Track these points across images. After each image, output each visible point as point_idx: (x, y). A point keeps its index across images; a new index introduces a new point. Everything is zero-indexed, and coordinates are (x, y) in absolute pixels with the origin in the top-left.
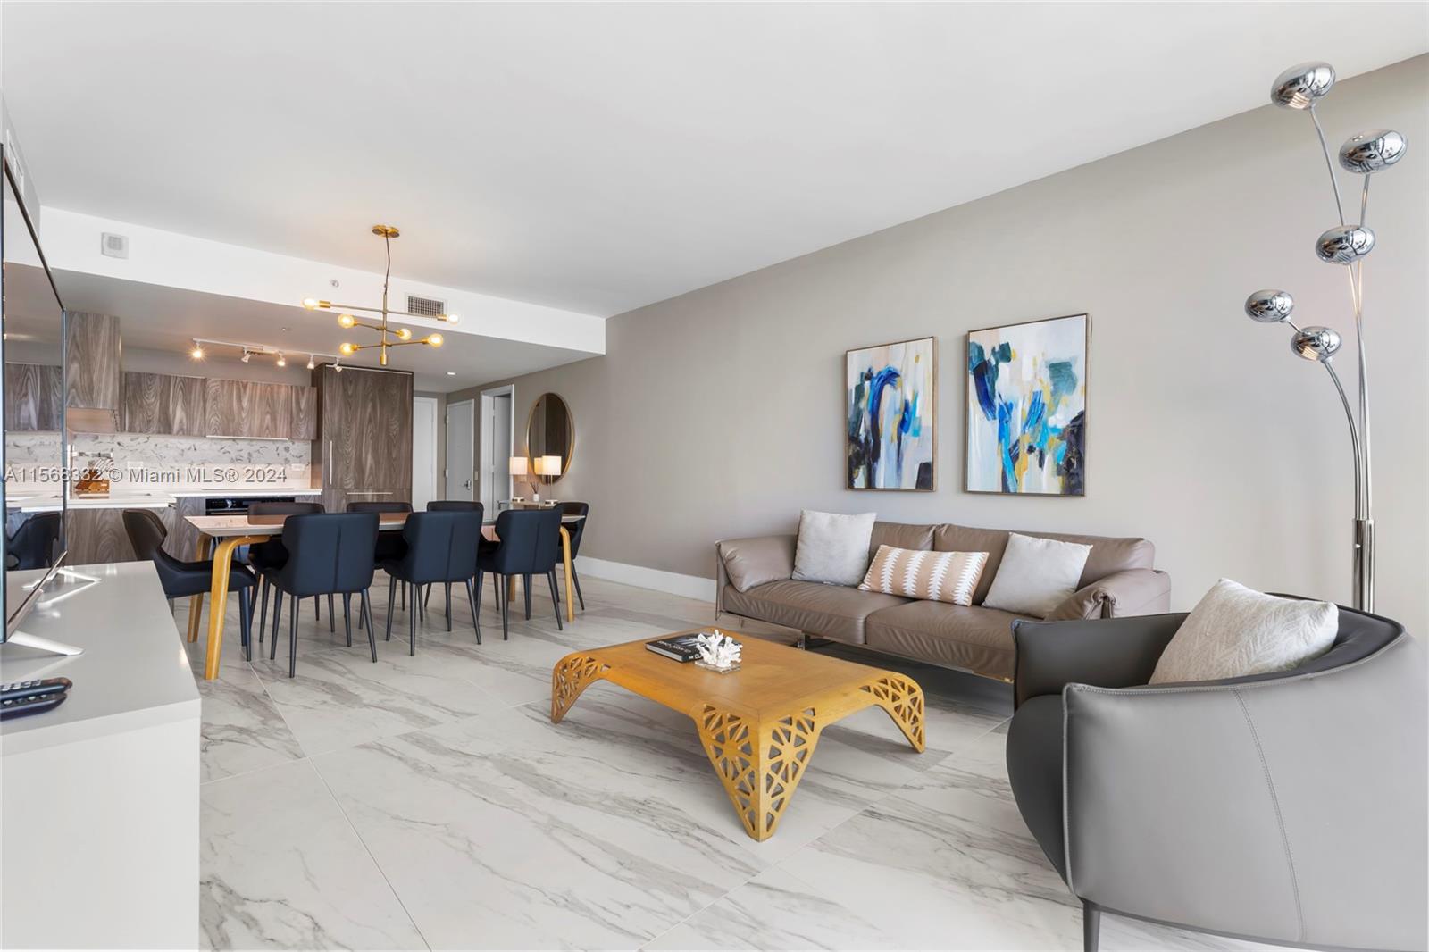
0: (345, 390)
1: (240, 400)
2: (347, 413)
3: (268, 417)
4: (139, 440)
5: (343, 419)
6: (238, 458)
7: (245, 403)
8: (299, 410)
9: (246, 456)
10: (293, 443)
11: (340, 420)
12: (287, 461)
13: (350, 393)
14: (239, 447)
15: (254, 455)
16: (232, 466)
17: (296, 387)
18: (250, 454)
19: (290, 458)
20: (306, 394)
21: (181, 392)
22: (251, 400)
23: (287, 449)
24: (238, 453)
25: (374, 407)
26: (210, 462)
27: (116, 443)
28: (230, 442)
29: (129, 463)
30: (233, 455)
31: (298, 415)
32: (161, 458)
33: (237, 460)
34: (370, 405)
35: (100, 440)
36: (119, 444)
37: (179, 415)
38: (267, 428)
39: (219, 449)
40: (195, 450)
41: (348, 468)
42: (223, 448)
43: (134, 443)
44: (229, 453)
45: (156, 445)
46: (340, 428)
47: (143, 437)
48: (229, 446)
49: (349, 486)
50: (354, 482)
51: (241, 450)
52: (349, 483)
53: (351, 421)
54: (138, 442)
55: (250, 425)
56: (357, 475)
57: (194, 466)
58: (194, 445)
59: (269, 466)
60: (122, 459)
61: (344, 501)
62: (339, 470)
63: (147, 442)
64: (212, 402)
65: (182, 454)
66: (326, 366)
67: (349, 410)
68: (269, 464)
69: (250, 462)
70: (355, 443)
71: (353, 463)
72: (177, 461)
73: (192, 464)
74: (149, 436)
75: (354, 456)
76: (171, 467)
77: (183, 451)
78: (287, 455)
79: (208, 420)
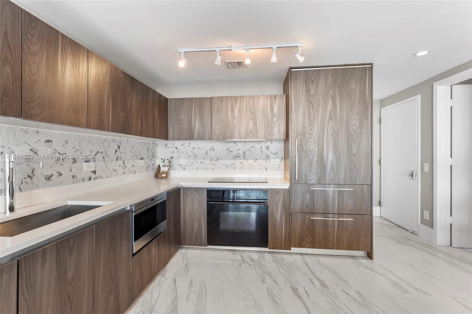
0: (308, 91)
1: (233, 110)
2: (309, 113)
4: (185, 146)
5: (306, 118)
6: (238, 155)
7: (236, 114)
8: (273, 115)
9: (242, 154)
10: (272, 143)
11: (304, 119)
12: (268, 157)
13: (312, 93)
14: (238, 148)
15: (247, 153)
16: (233, 161)
17: (271, 96)
18: (244, 153)
19: (270, 154)
20: (277, 101)
21: (198, 109)
22: (240, 111)
23: (267, 148)
24: (237, 152)
25: (334, 104)
27: (175, 148)
28: (232, 144)
29: (181, 160)
30: (235, 153)
31: (272, 119)
32: (196, 156)
34: (330, 102)
35: (168, 146)
36: (176, 148)
37: (197, 126)
38: (251, 132)
39: (226, 149)
40: (213, 150)
41: (311, 164)
42: (229, 149)
43: (183, 147)
44: (232, 151)
45: (194, 148)
46: (304, 127)
47: (187, 143)
48: (232, 147)
49: (313, 182)
50: (316, 178)
51: (239, 150)
52: (313, 179)
53: (313, 118)
54: (185, 147)
55: (240, 130)
56: (319, 171)
57: (213, 162)
58: (213, 147)
59: (256, 161)
60: (178, 158)
61: (308, 196)
62: (304, 166)
63: (189, 146)
64: (216, 114)
65: (207, 154)
66: (292, 70)
67: (311, 109)
68: (256, 159)
69: (244, 158)
70: (317, 140)
71: (315, 159)
72: (204, 159)
73: (211, 160)
74: (190, 142)
75: (316, 153)
76: (201, 163)
77: (207, 151)
78: (268, 152)
79: (213, 130)
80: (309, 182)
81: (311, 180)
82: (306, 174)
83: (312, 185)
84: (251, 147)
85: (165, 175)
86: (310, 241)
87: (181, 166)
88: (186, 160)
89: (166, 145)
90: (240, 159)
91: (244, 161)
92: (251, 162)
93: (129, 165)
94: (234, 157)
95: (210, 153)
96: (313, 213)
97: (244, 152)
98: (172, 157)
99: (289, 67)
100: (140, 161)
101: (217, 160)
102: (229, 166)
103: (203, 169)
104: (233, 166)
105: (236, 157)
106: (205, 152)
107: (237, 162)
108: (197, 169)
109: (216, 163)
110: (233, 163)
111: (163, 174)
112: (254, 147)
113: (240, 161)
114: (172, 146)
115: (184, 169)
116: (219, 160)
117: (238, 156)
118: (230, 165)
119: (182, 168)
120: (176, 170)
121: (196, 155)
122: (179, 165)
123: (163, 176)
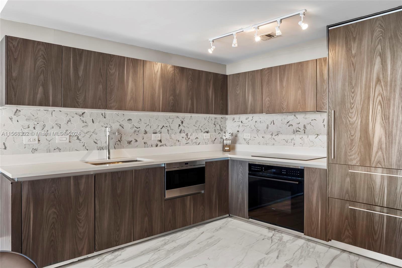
0: (349, 50)
2: (351, 76)
4: (249, 119)
5: (347, 84)
6: (298, 129)
7: (285, 84)
9: (302, 128)
11: (344, 85)
13: (354, 52)
15: (308, 127)
16: (293, 136)
18: (305, 127)
21: (251, 82)
22: (288, 80)
24: (297, 125)
27: (240, 122)
29: (245, 134)
30: (295, 127)
32: (258, 131)
35: (235, 120)
36: (242, 122)
37: (250, 100)
39: (286, 123)
40: (274, 124)
41: (352, 140)
42: (289, 122)
43: (247, 121)
44: (292, 125)
45: (256, 122)
46: (343, 96)
47: (250, 116)
48: (292, 120)
49: (354, 162)
50: (358, 159)
51: (299, 123)
52: (354, 159)
53: (356, 84)
54: (248, 121)
56: (362, 150)
57: (273, 136)
58: (273, 121)
59: (317, 136)
60: (243, 132)
61: (348, 179)
62: (343, 143)
63: (252, 120)
64: (266, 86)
65: (267, 128)
66: (330, 29)
67: (353, 72)
68: (318, 135)
69: (305, 133)
70: (360, 111)
71: (358, 134)
72: (265, 133)
73: (272, 135)
74: (253, 116)
75: (359, 127)
76: (263, 137)
77: (268, 125)
79: (263, 102)
80: (350, 163)
81: (351, 160)
82: (346, 153)
83: (353, 166)
84: (312, 120)
85: (228, 148)
86: (350, 235)
87: (245, 140)
88: (249, 134)
89: (234, 119)
90: (300, 135)
91: (305, 137)
92: (312, 137)
93: (192, 137)
94: (294, 131)
95: (271, 127)
96: (354, 202)
97: (304, 125)
98: (238, 131)
99: (327, 26)
100: (205, 134)
101: (277, 134)
102: (288, 142)
103: (264, 144)
104: (293, 141)
105: (296, 132)
106: (266, 126)
107: (297, 137)
108: (259, 143)
109: (276, 138)
110: (293, 138)
111: (226, 147)
112: (315, 120)
113: (301, 136)
115: (248, 143)
116: (279, 135)
117: (298, 131)
118: (290, 141)
119: (246, 142)
120: (241, 144)
121: (258, 129)
122: (244, 139)
123: (226, 150)
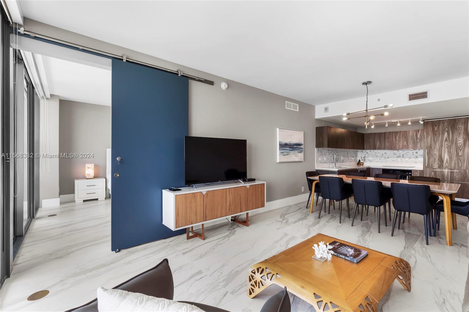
0: (433, 129)
1: (395, 137)
2: (434, 139)
3: (405, 142)
5: (432, 141)
7: (397, 139)
8: (417, 138)
9: (402, 155)
10: (419, 150)
12: (417, 157)
13: (436, 130)
14: (399, 153)
15: (405, 155)
16: (397, 159)
17: (416, 130)
18: (403, 155)
20: (419, 133)
21: (378, 137)
22: (399, 137)
23: (417, 153)
24: (399, 154)
25: (448, 134)
26: (390, 158)
29: (369, 158)
30: (398, 155)
31: (417, 140)
32: (377, 156)
33: (399, 157)
34: (446, 133)
36: (367, 153)
37: (378, 144)
38: (405, 146)
40: (386, 154)
41: (435, 160)
42: (394, 153)
43: (370, 152)
44: (396, 154)
45: (376, 153)
46: (431, 144)
47: (372, 151)
48: (396, 152)
49: (436, 167)
50: (438, 166)
52: (436, 166)
53: (436, 141)
55: (399, 145)
56: (439, 163)
57: (386, 159)
58: (386, 152)
61: (433, 173)
62: (431, 161)
64: (387, 139)
65: (382, 155)
66: (425, 121)
67: (435, 137)
68: (410, 158)
69: (403, 157)
70: (438, 150)
71: (437, 158)
72: (381, 157)
73: (385, 158)
74: (374, 150)
75: (438, 155)
76: (380, 159)
78: (417, 155)
79: (386, 145)
80: (434, 167)
81: (434, 166)
82: (432, 164)
83: (435, 169)
85: (362, 164)
87: (369, 160)
88: (372, 158)
89: (362, 152)
91: (403, 159)
92: (407, 159)
93: (350, 159)
95: (384, 155)
98: (365, 157)
100: (353, 158)
103: (381, 162)
104: (397, 161)
106: (381, 155)
107: (399, 159)
108: (378, 162)
109: (388, 159)
112: (409, 152)
113: (401, 159)
114: (365, 152)
115: (371, 162)
118: (395, 160)
120: (367, 162)
